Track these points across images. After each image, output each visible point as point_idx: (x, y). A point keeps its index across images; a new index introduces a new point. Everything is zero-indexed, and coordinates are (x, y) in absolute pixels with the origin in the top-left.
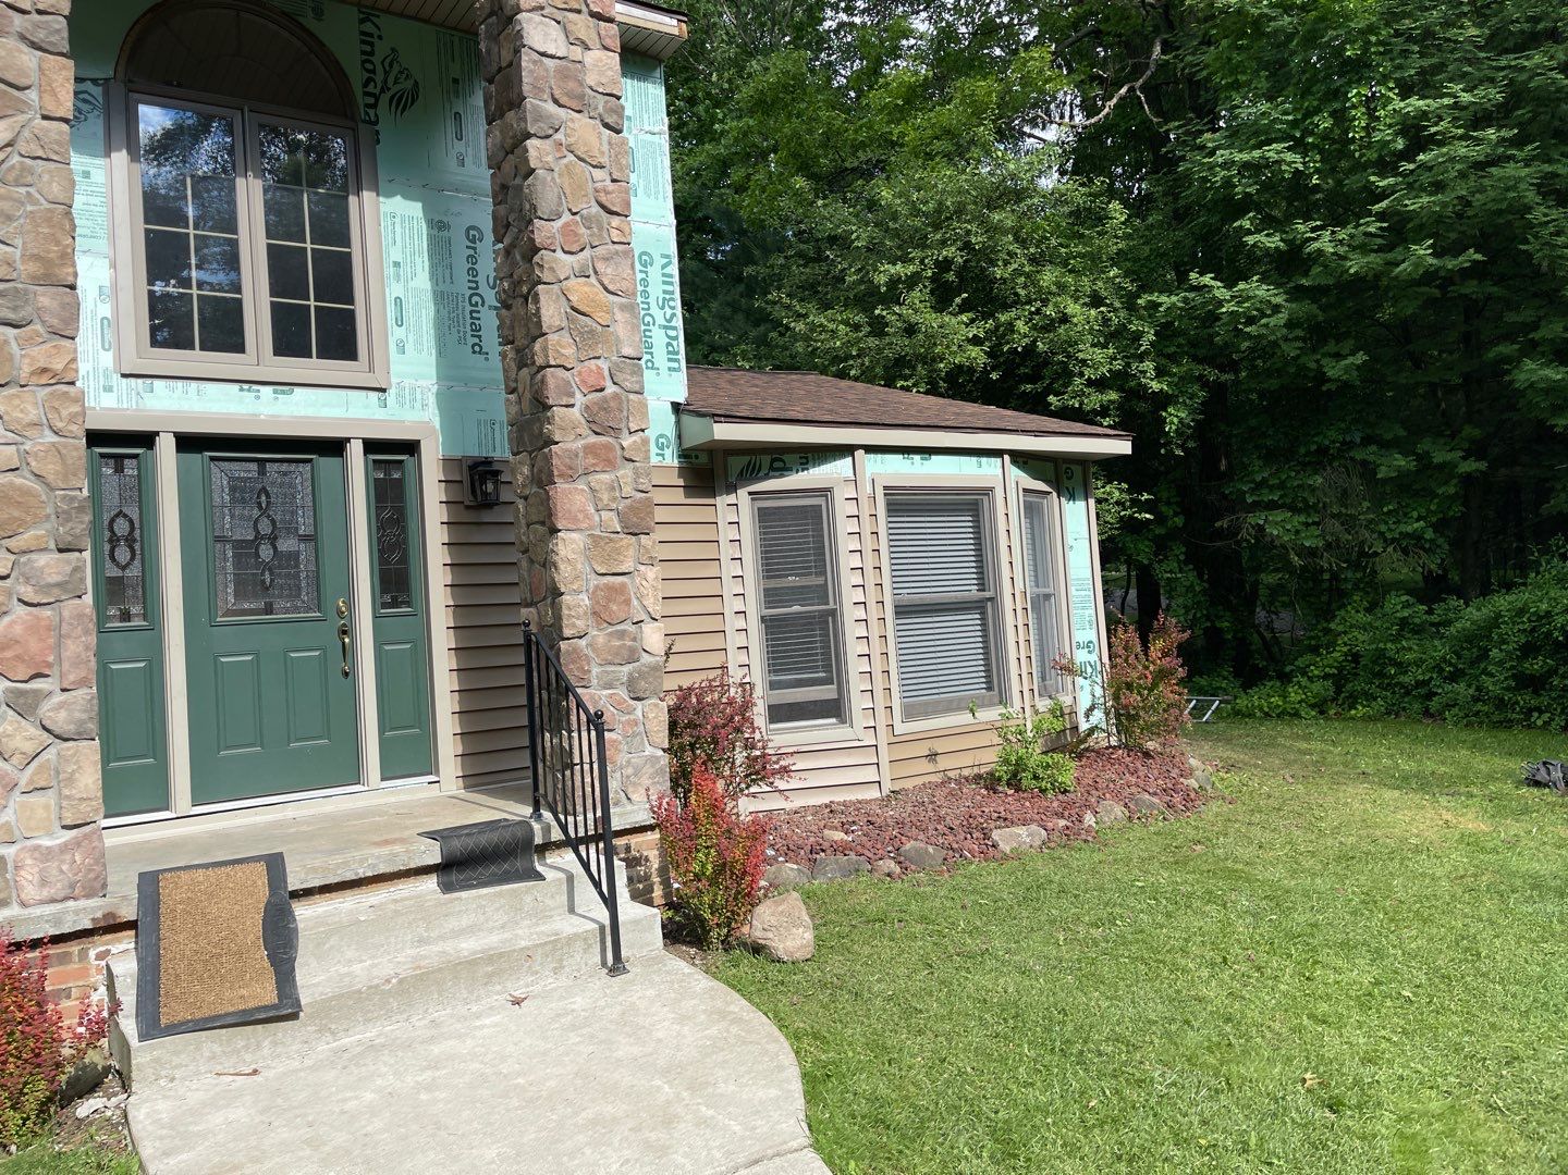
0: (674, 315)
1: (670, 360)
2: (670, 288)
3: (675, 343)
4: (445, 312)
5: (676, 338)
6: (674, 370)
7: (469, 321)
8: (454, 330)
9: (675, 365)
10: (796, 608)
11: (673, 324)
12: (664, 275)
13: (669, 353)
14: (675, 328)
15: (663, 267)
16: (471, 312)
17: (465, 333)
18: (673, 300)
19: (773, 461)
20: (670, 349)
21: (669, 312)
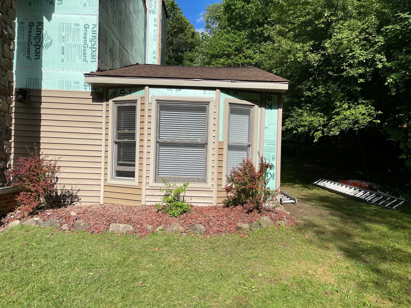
0: (95, 44)
1: (92, 58)
2: (95, 35)
3: (94, 53)
4: (20, 48)
5: (95, 51)
6: (93, 61)
7: (27, 49)
8: (22, 53)
9: (94, 60)
10: (126, 140)
11: (95, 46)
12: (93, 31)
13: (92, 56)
14: (95, 48)
15: (93, 28)
16: (28, 47)
17: (25, 53)
18: (95, 39)
19: (121, 90)
20: (93, 55)
21: (93, 43)
